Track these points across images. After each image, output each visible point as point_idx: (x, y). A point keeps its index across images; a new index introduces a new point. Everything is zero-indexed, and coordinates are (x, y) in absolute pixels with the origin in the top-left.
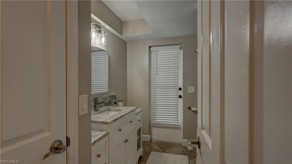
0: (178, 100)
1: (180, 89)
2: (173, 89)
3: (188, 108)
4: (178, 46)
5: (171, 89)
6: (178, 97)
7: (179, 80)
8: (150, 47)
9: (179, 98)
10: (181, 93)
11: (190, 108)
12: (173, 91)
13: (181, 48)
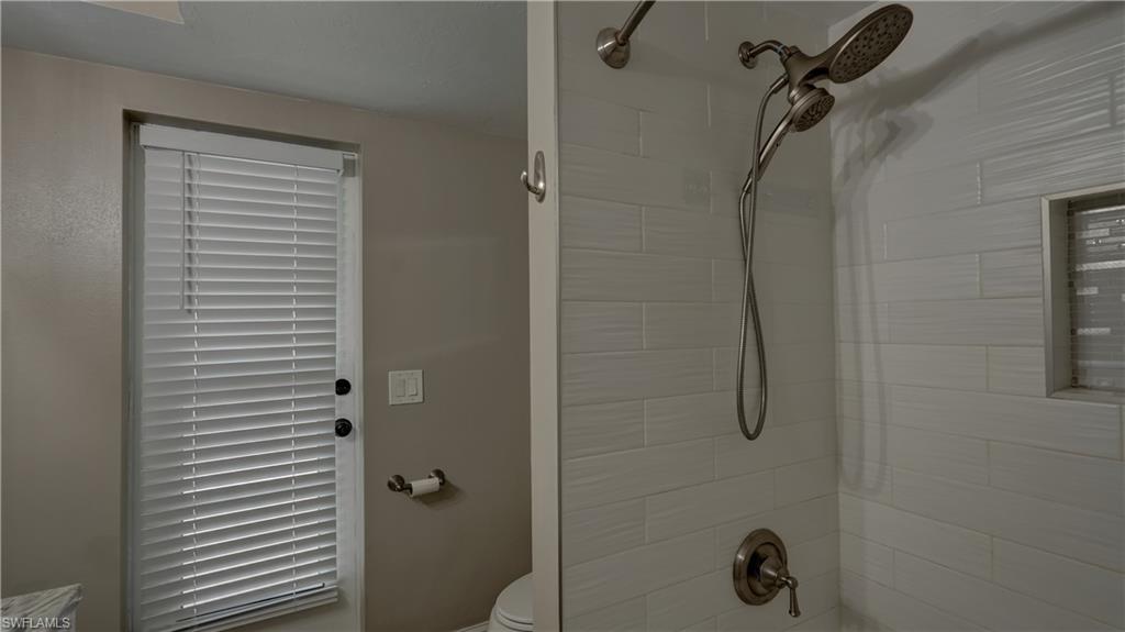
0: (331, 449)
1: (343, 387)
2: (299, 389)
3: (391, 486)
4: (336, 157)
5: (287, 390)
6: (333, 430)
7: (338, 337)
8: (132, 120)
9: (338, 438)
10: (350, 408)
11: (399, 485)
12: (298, 402)
13: (349, 168)
